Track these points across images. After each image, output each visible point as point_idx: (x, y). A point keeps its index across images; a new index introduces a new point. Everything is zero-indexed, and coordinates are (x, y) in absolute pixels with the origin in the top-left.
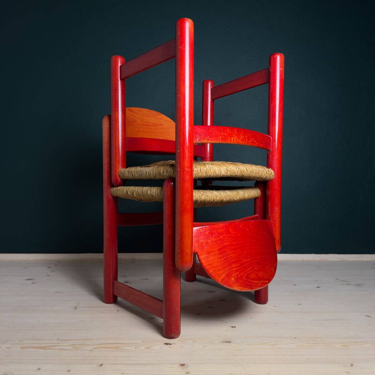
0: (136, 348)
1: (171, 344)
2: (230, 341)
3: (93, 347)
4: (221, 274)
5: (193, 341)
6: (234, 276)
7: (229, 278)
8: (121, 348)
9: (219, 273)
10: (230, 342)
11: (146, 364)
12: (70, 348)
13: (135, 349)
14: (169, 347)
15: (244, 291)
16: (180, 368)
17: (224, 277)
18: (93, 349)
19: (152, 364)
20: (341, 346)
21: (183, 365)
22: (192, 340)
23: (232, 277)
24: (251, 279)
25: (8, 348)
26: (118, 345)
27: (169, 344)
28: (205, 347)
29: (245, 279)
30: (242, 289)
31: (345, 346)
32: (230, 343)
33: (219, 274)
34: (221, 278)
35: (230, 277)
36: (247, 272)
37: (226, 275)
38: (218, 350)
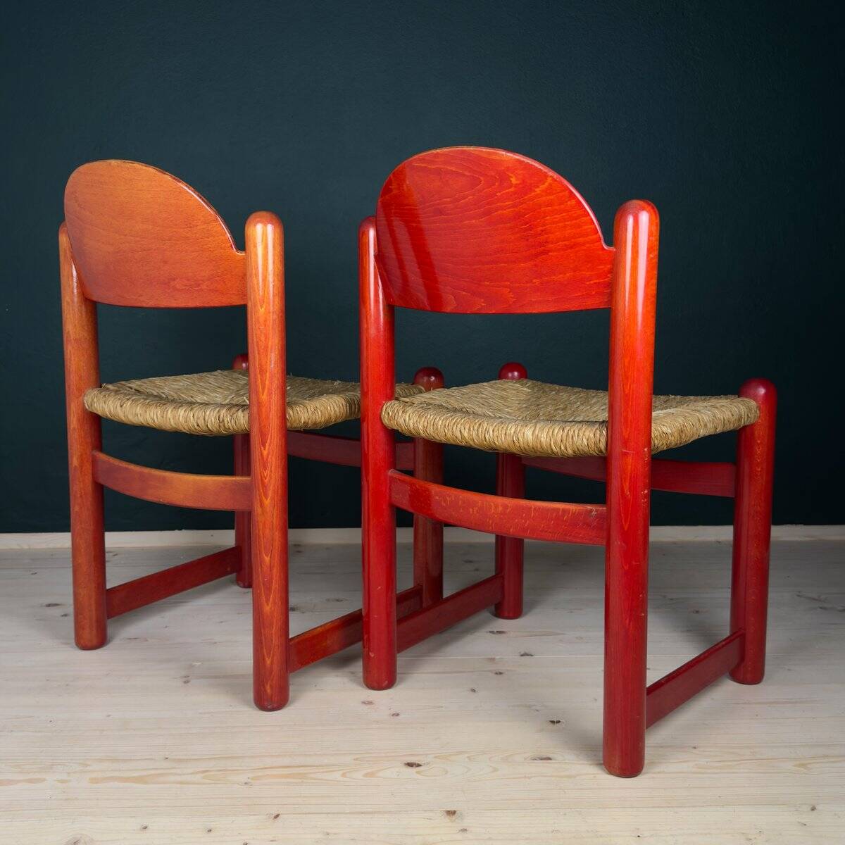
0: (344, 775)
1: (419, 765)
2: (551, 756)
3: (250, 775)
4: (547, 195)
5: (468, 757)
6: (511, 187)
7: (524, 181)
8: (313, 776)
9: (551, 197)
10: (550, 759)
11: (371, 813)
12: (198, 777)
13: (342, 779)
14: (417, 772)
15: (484, 150)
16: (447, 820)
17: (538, 187)
18: (249, 780)
19: (385, 812)
20: (795, 766)
21: (451, 813)
22: (466, 755)
23: (516, 186)
24: (464, 175)
25: (62, 781)
26: (302, 770)
27: (415, 764)
28: (495, 770)
29: (482, 178)
30: (489, 153)
31: (803, 765)
32: (549, 761)
33: (550, 194)
34: (547, 184)
35: (521, 186)
36: (473, 195)
37: (531, 190)
38: (525, 777)
